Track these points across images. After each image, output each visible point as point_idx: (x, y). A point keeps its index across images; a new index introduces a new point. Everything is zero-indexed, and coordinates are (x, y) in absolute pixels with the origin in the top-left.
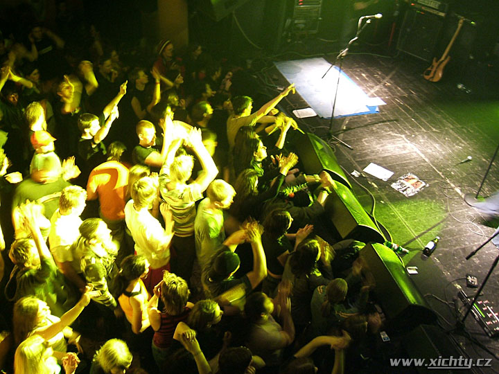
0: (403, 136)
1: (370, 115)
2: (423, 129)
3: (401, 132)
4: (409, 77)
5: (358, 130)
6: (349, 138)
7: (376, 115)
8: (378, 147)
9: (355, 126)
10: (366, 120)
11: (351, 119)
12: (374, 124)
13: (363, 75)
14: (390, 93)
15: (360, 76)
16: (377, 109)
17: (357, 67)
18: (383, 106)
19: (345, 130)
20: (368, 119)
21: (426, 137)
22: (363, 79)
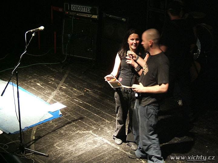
0: (91, 132)
1: (55, 120)
2: (107, 121)
3: (88, 129)
4: (80, 77)
5: (47, 137)
6: (41, 146)
7: (60, 118)
8: (71, 148)
9: (44, 134)
10: (52, 126)
11: (37, 129)
12: (60, 127)
13: (38, 84)
14: (67, 95)
15: (35, 86)
16: (60, 113)
17: (31, 79)
18: (65, 109)
19: (36, 140)
20: (54, 124)
21: (111, 127)
22: (39, 88)
